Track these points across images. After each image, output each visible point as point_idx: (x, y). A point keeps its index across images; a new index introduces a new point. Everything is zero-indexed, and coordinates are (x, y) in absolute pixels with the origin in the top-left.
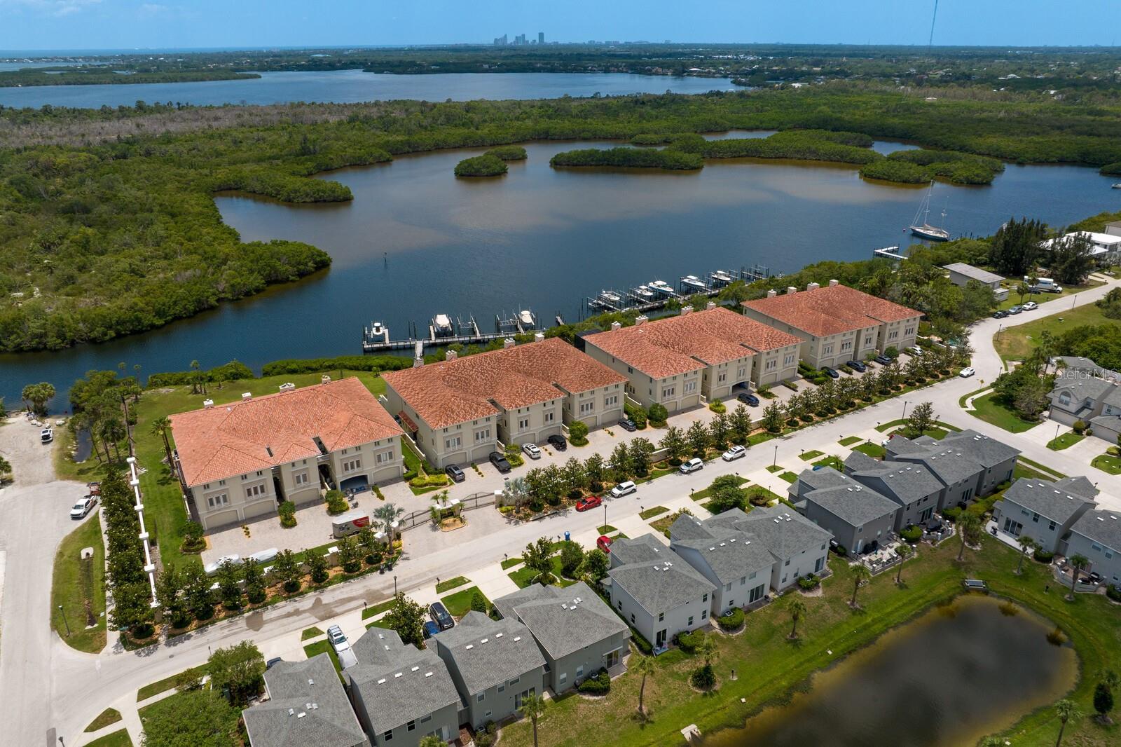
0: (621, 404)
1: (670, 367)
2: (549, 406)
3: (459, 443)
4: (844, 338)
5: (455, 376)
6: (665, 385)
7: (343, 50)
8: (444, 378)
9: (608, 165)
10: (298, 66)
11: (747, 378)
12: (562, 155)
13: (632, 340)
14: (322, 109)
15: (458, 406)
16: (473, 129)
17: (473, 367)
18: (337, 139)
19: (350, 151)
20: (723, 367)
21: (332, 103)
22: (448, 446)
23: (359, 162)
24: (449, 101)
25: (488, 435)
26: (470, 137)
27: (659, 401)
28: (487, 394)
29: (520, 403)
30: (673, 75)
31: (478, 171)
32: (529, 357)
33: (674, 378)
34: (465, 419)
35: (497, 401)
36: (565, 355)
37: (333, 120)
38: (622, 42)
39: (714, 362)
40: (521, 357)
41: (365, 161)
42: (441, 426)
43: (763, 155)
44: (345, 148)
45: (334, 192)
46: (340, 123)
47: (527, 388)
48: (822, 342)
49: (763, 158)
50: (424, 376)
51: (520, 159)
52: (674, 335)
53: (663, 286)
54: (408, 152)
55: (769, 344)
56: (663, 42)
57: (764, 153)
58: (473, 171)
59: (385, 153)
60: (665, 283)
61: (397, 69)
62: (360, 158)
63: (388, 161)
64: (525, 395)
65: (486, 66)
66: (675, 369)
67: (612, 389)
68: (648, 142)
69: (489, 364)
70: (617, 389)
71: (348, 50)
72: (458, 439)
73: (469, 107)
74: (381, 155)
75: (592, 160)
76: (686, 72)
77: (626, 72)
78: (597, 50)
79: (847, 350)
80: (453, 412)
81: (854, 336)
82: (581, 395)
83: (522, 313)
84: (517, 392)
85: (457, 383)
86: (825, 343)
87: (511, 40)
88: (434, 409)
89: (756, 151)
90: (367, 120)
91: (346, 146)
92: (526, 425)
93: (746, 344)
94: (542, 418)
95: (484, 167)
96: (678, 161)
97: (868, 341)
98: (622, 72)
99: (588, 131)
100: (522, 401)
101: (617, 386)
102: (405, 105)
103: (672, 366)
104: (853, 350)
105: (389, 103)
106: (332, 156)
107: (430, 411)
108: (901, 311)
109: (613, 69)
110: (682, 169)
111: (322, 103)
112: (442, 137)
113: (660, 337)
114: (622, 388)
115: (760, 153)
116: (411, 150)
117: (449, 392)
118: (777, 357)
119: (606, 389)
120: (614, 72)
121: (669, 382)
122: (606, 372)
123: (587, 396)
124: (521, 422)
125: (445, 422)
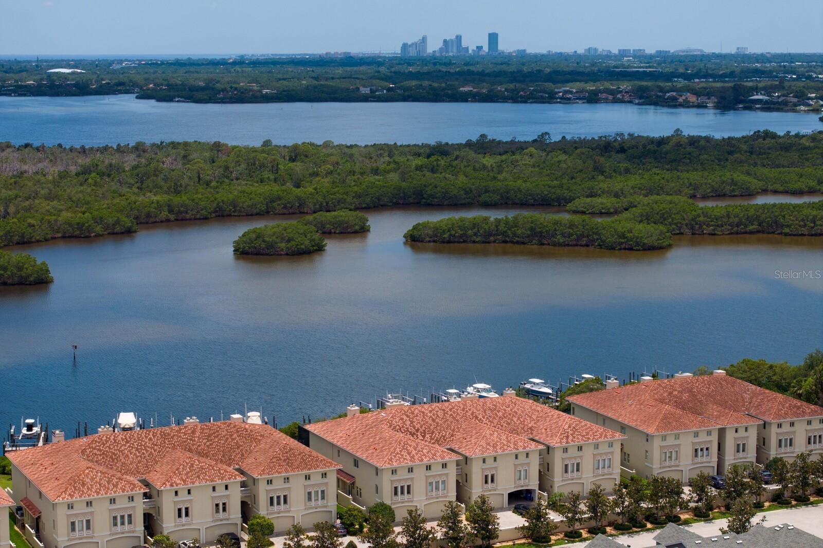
0: (332, 504)
1: (405, 454)
2: (221, 491)
3: (88, 528)
4: (696, 440)
5: (99, 450)
6: (395, 477)
7: (111, 63)
8: (83, 452)
9: (505, 242)
10: (21, 87)
11: (533, 484)
12: (425, 226)
13: (367, 426)
14: (40, 155)
15: (92, 479)
16: (289, 185)
17: (127, 442)
18: (50, 197)
19: (66, 215)
20: (490, 462)
21: (60, 145)
22: (73, 529)
23: (77, 233)
24: (267, 143)
25: (130, 522)
26: (279, 198)
27: (388, 502)
28: (139, 472)
29: (179, 482)
30: (716, 107)
31: (271, 246)
32: (210, 436)
33: (411, 470)
34: (98, 493)
35: (150, 481)
36: (261, 436)
37: (54, 171)
38: (650, 50)
39: (474, 452)
40: (197, 434)
41: (89, 232)
42: (63, 499)
43: (786, 230)
44: (61, 211)
45: (20, 269)
46: (63, 175)
47: (192, 465)
48: (657, 444)
49: (786, 234)
50: (60, 451)
51: (356, 232)
52: (430, 421)
53: (485, 390)
54: (168, 220)
55: (567, 437)
56: (734, 51)
57: (788, 226)
58: (263, 246)
59: (124, 219)
60: (488, 386)
61: (199, 95)
62: (80, 226)
63: (129, 232)
64: (188, 473)
65: (365, 91)
66: (413, 457)
67: (316, 479)
68: (596, 210)
69: (150, 439)
70: (325, 480)
71: (120, 62)
72: (88, 522)
73: (296, 153)
74: (118, 222)
75: (475, 234)
76: (741, 102)
77: (630, 102)
78: (594, 64)
79: (705, 459)
80: (83, 485)
81: (714, 438)
82: (270, 482)
83: (249, 414)
84: (178, 469)
85: (100, 458)
86: (664, 444)
87: (433, 46)
88: (61, 482)
89: (776, 222)
90: (110, 172)
91: (61, 207)
92: (187, 515)
93: (537, 438)
94: (210, 508)
95: (282, 239)
96: (623, 236)
97: (741, 448)
98: (622, 101)
99: (494, 192)
100: (182, 479)
101: (324, 475)
102: (184, 150)
103: (409, 453)
104: (715, 459)
105: (160, 146)
106: (32, 221)
107: (55, 484)
108: (799, 408)
109: (604, 96)
110: (631, 249)
111: (43, 147)
112: (231, 196)
113: (408, 423)
114: (332, 479)
115: (782, 226)
116: (172, 217)
117: (84, 464)
118: (581, 457)
119: (308, 477)
120: (606, 101)
121: (403, 475)
122: (310, 456)
123: (278, 484)
124: (180, 510)
125: (70, 495)
